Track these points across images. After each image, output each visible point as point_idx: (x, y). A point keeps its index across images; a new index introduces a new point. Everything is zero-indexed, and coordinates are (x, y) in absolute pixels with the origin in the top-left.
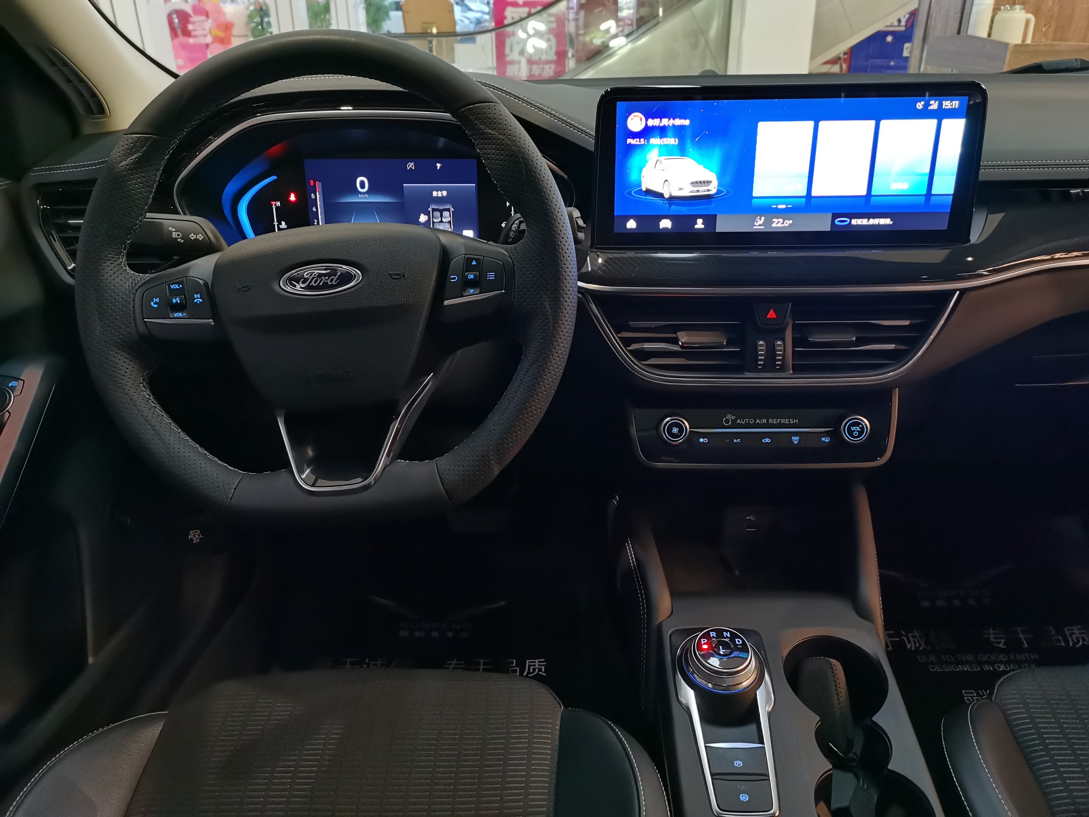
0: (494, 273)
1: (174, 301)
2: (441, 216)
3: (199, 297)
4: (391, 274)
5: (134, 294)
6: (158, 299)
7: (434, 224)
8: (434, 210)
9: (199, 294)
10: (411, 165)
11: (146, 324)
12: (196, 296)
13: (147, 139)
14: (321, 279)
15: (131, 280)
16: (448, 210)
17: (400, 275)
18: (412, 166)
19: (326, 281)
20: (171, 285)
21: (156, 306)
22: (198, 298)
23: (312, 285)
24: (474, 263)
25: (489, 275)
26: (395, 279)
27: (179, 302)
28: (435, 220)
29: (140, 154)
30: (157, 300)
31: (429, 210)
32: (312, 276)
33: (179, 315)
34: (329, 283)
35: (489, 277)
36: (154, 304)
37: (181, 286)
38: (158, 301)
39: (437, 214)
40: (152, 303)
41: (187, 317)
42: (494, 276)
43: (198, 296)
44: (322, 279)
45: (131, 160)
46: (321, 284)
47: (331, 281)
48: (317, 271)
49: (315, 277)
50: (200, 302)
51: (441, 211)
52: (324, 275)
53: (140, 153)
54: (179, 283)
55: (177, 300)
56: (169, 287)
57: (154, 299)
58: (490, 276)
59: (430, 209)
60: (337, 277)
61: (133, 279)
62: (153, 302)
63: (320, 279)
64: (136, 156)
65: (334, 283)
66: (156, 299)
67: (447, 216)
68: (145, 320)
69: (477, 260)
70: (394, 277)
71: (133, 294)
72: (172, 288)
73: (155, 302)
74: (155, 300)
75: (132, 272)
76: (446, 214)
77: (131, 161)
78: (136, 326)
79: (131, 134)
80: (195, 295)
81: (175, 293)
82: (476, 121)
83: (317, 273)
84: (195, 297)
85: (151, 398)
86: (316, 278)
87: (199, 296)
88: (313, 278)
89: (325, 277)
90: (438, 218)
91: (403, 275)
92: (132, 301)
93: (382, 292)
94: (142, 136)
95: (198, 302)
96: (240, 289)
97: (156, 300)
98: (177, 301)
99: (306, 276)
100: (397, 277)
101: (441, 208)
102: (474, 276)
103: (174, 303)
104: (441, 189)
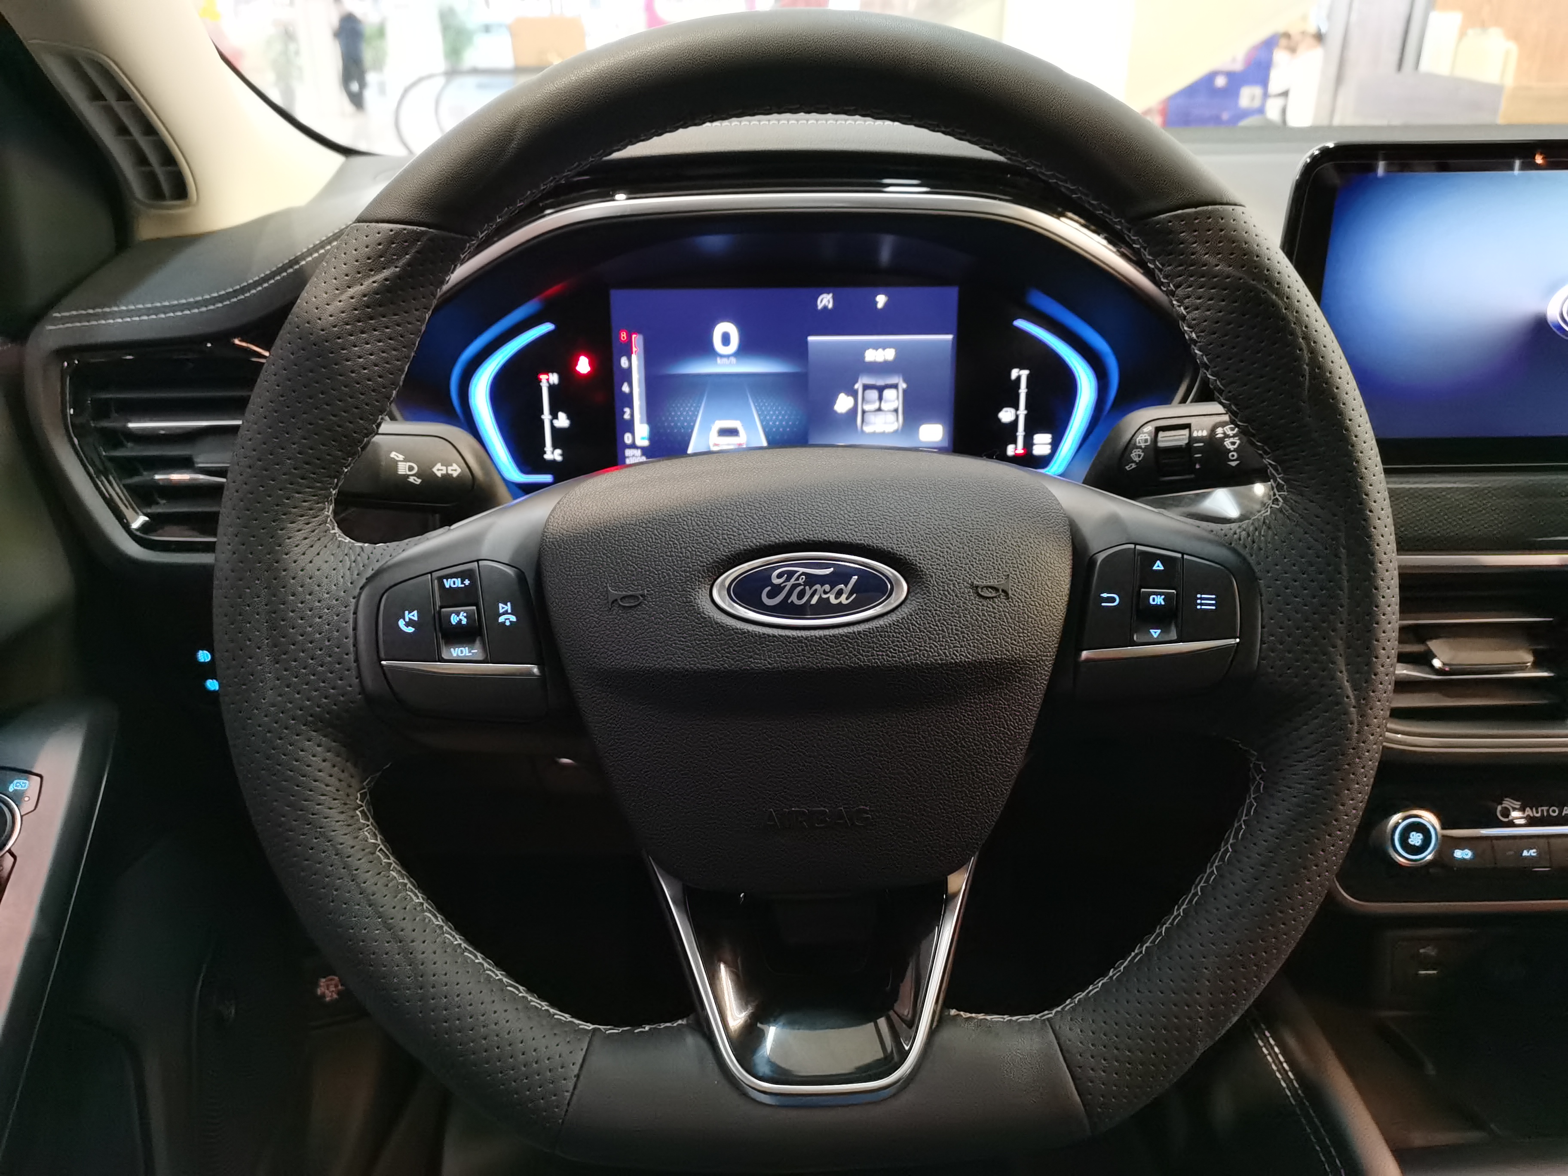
0: (1213, 596)
1: (454, 619)
2: (880, 398)
3: (509, 611)
4: (977, 587)
5: (357, 598)
6: (415, 612)
7: (866, 415)
8: (866, 387)
9: (509, 604)
10: (826, 300)
11: (384, 674)
12: (502, 607)
13: (418, 236)
14: (814, 588)
15: (348, 563)
16: (895, 386)
17: (997, 590)
18: (829, 301)
19: (825, 596)
20: (445, 581)
21: (410, 630)
22: (506, 613)
23: (792, 601)
24: (1158, 566)
25: (1201, 599)
26: (985, 598)
27: (464, 621)
28: (867, 407)
29: (398, 269)
30: (414, 616)
31: (856, 386)
32: (793, 581)
33: (462, 652)
34: (833, 601)
35: (1201, 604)
36: (407, 625)
37: (467, 582)
38: (416, 618)
39: (873, 394)
40: (401, 623)
41: (480, 658)
42: (1213, 602)
43: (506, 607)
44: (816, 591)
45: (374, 282)
46: (814, 601)
47: (839, 594)
48: (802, 570)
49: (800, 585)
50: (510, 622)
51: (881, 390)
52: (822, 580)
53: (396, 267)
54: (462, 575)
55: (461, 617)
56: (442, 585)
57: (407, 612)
58: (1203, 602)
59: (858, 386)
60: (850, 586)
61: (353, 558)
62: (404, 620)
63: (810, 589)
64: (386, 273)
65: (845, 602)
66: (409, 613)
67: (893, 399)
68: (383, 663)
69: (1164, 559)
70: (982, 594)
71: (354, 598)
72: (447, 586)
73: (407, 620)
74: (408, 616)
75: (348, 540)
76: (889, 394)
77: (375, 285)
78: (359, 676)
79: (377, 222)
80: (501, 605)
81: (454, 598)
82: (1195, 245)
83: (803, 574)
84: (501, 611)
85: (379, 842)
86: (802, 587)
87: (509, 607)
88: (794, 587)
89: (822, 586)
90: (873, 402)
91: (1003, 591)
92: (351, 616)
93: (956, 630)
94: (405, 229)
95: (508, 623)
96: (616, 600)
97: (410, 616)
98: (461, 620)
99: (776, 581)
100: (990, 595)
101: (880, 382)
102: (1164, 599)
103: (454, 623)
104: (884, 346)
